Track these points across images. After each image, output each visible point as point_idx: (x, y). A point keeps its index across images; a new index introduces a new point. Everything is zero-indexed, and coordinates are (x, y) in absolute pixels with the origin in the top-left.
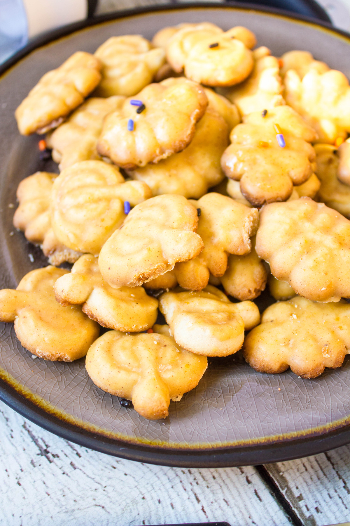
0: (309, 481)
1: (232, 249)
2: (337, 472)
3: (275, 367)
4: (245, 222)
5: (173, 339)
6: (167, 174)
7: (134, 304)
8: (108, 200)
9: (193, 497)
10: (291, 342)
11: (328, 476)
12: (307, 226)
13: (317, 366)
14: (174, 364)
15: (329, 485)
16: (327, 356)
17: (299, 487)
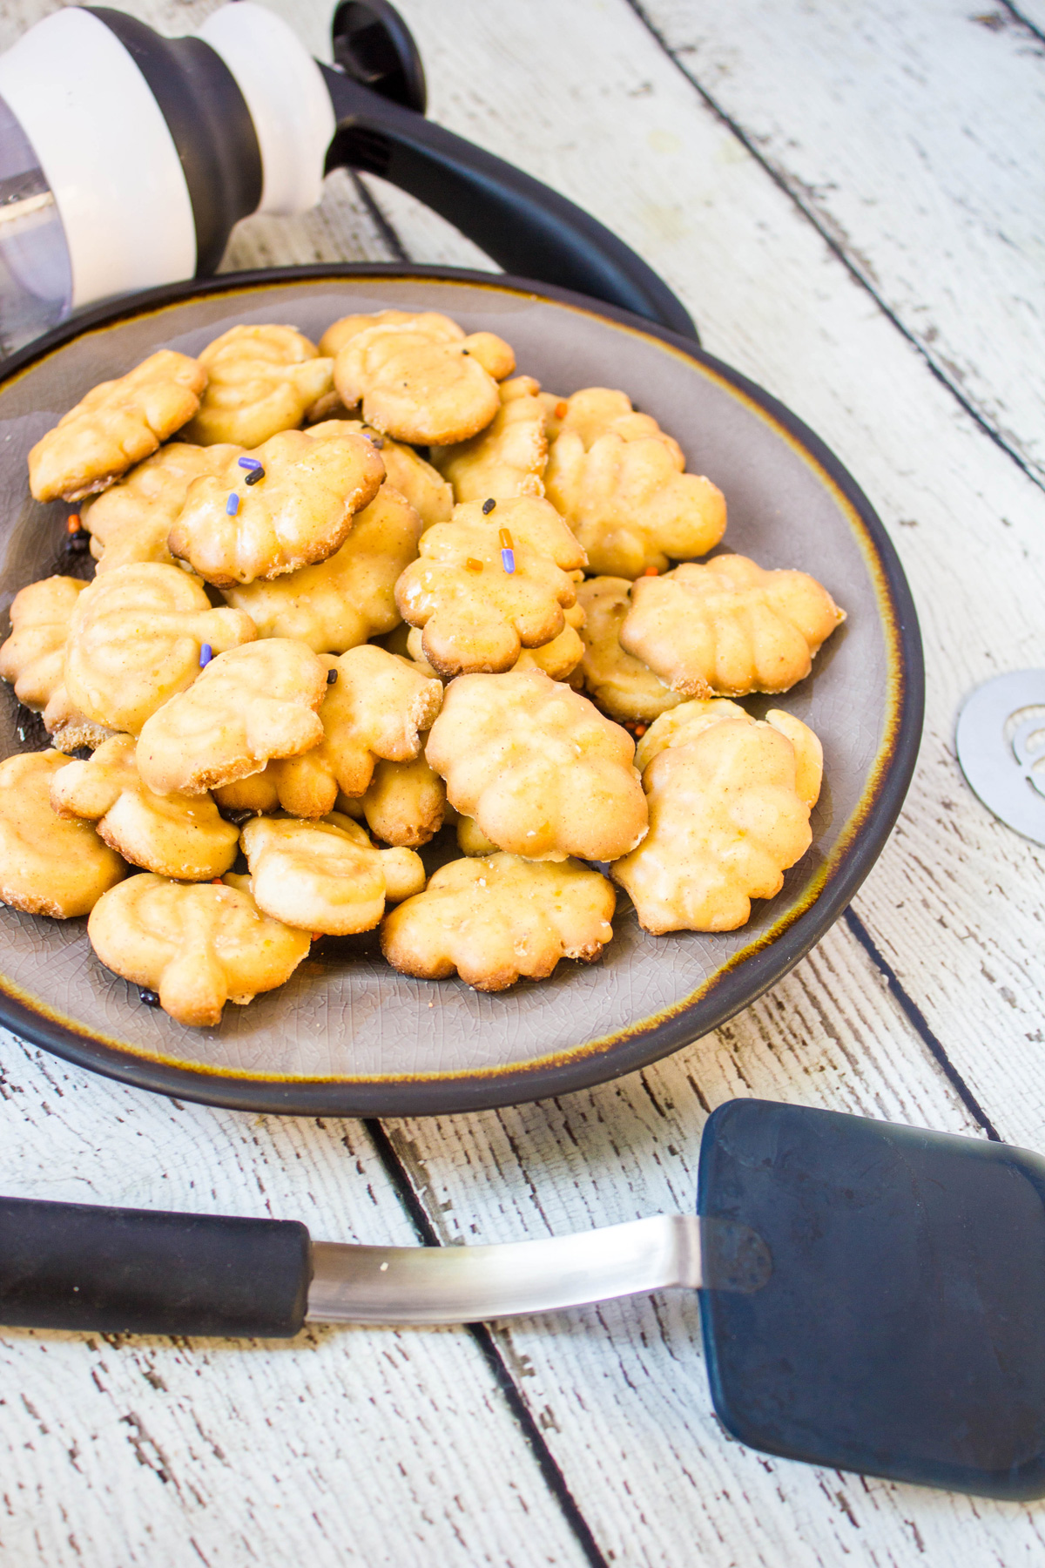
0: (470, 1181)
1: (382, 749)
2: (524, 1172)
3: (429, 964)
4: (414, 703)
5: (252, 898)
6: (292, 603)
7: (191, 828)
8: (173, 638)
9: (254, 1182)
10: (465, 924)
11: (506, 1177)
12: (522, 719)
13: (502, 969)
14: (245, 938)
15: (504, 1191)
16: (522, 953)
17: (449, 1188)
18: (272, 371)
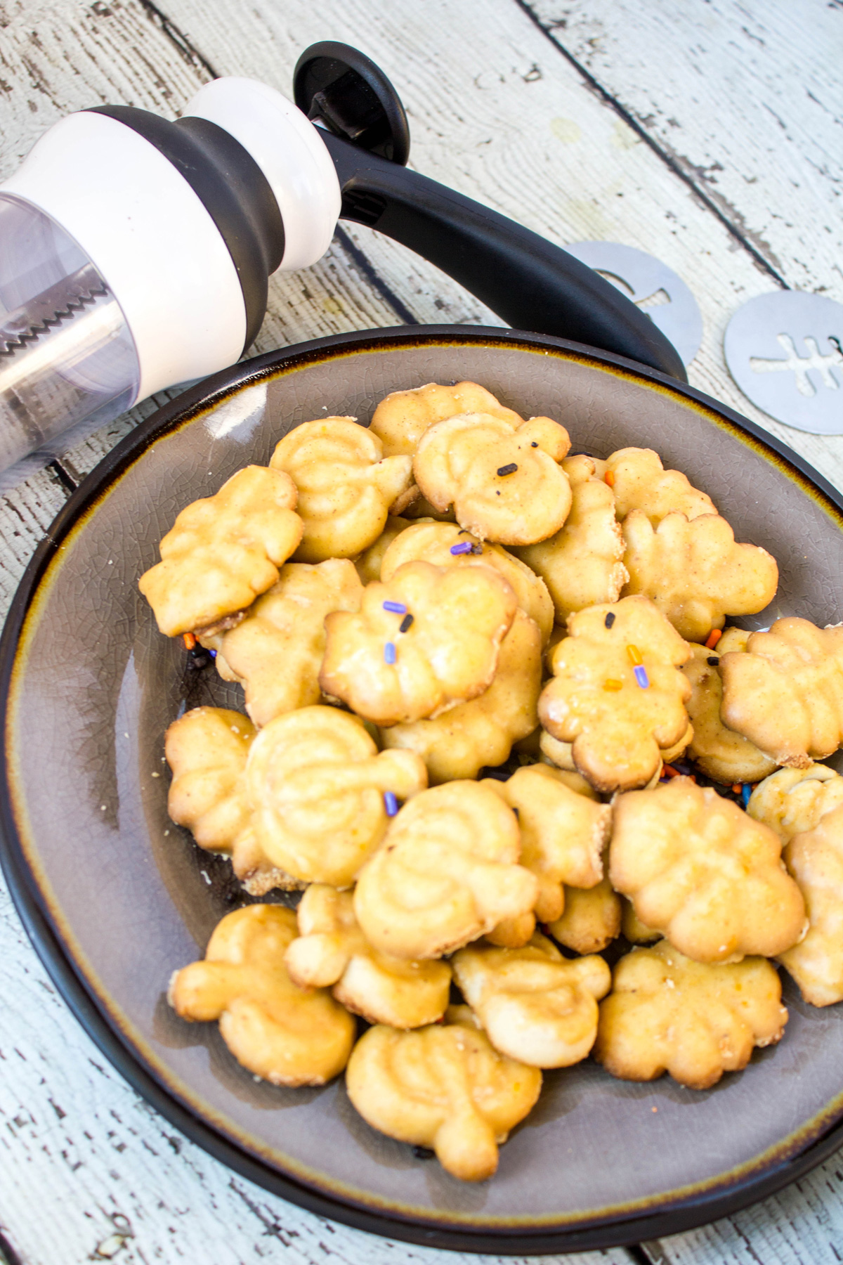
0: (695, 1244)
2: (735, 1225)
3: (648, 1072)
5: (484, 1034)
6: (448, 731)
8: (359, 790)
10: (671, 1031)
11: (722, 1232)
12: (695, 840)
13: (713, 1071)
14: (497, 1085)
15: (724, 1247)
16: (728, 1054)
17: (681, 1255)
18: (354, 474)
